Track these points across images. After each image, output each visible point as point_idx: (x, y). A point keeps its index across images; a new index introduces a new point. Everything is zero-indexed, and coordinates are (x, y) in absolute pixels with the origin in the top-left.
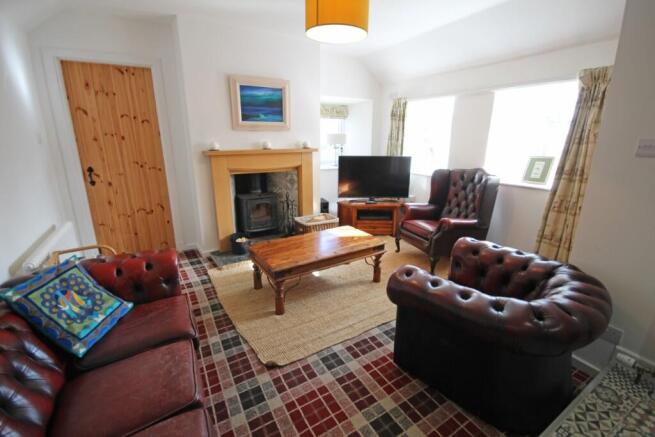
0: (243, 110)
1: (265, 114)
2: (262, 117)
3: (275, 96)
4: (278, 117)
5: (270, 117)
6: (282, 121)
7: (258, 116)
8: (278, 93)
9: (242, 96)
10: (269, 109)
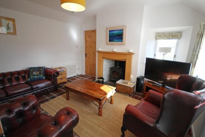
0: (109, 38)
1: (116, 39)
2: (115, 40)
3: (120, 32)
4: (121, 40)
5: (118, 40)
6: (122, 42)
7: (114, 40)
8: (122, 31)
9: (109, 34)
10: (118, 37)
